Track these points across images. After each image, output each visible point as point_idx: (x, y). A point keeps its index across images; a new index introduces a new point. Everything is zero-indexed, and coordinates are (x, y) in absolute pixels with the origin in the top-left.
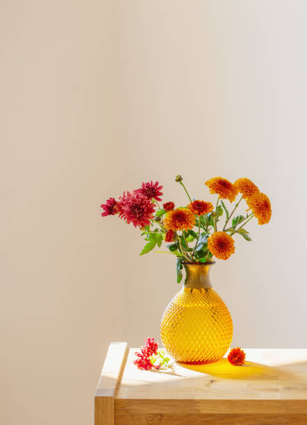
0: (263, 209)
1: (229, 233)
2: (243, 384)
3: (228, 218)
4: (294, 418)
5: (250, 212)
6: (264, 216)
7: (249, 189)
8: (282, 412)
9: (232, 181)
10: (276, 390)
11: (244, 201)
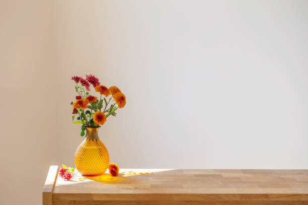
0: (121, 100)
2: (114, 186)
3: (107, 104)
4: (138, 202)
7: (115, 91)
8: (133, 199)
10: (130, 189)
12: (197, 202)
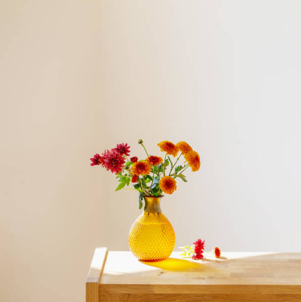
0: (195, 161)
1: (173, 177)
2: (182, 275)
3: (172, 167)
4: (215, 297)
5: (187, 163)
6: (196, 166)
7: (186, 148)
8: (207, 292)
9: (175, 143)
10: (203, 279)
11: (183, 156)
12: (293, 296)
